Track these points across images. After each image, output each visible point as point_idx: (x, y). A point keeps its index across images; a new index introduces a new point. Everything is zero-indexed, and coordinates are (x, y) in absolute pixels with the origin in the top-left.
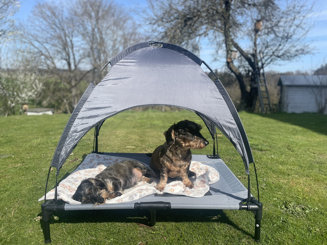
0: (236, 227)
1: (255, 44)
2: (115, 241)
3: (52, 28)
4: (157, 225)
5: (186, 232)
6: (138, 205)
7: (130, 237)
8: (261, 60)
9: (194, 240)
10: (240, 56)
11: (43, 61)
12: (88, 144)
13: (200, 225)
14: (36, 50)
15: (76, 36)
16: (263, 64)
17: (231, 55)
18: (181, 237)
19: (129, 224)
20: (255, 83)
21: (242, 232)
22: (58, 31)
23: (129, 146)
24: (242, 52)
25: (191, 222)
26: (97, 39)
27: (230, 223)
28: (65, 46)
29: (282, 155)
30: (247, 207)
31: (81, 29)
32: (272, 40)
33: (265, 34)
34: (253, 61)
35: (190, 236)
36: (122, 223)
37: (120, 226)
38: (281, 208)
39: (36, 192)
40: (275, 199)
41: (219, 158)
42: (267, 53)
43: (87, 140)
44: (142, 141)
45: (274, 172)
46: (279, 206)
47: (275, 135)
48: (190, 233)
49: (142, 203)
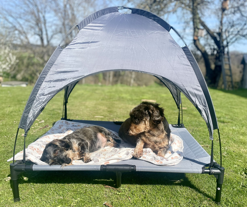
0: (198, 190)
1: (221, 23)
2: (82, 201)
3: (25, 4)
4: (123, 187)
5: (150, 194)
6: (104, 167)
7: (96, 197)
8: (226, 39)
9: (157, 201)
10: (207, 35)
11: (17, 36)
12: (59, 113)
13: (163, 187)
14: (10, 25)
15: (49, 12)
16: (228, 43)
17: (198, 33)
18: (145, 198)
19: (95, 185)
20: (220, 61)
21: (203, 195)
22: (31, 6)
23: (97, 115)
24: (208, 31)
25: (155, 185)
26: (68, 15)
27: (192, 186)
28: (38, 22)
29: (243, 126)
30: (209, 171)
31: (54, 5)
32: (238, 19)
33: (231, 13)
34: (218, 39)
35: (154, 197)
36: (89, 184)
37: (87, 187)
38: (241, 174)
39: (7, 155)
40: (235, 166)
41: (183, 127)
42: (232, 32)
43: (58, 109)
44: (111, 112)
45: (234, 141)
46: (239, 173)
47: (237, 109)
48: (154, 195)
49: (108, 165)
